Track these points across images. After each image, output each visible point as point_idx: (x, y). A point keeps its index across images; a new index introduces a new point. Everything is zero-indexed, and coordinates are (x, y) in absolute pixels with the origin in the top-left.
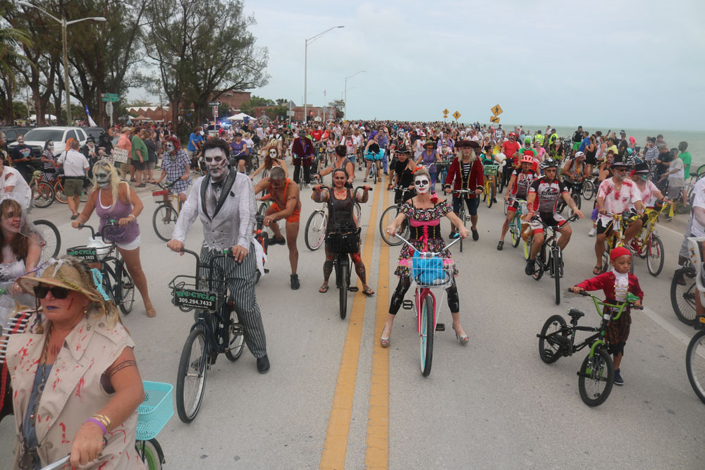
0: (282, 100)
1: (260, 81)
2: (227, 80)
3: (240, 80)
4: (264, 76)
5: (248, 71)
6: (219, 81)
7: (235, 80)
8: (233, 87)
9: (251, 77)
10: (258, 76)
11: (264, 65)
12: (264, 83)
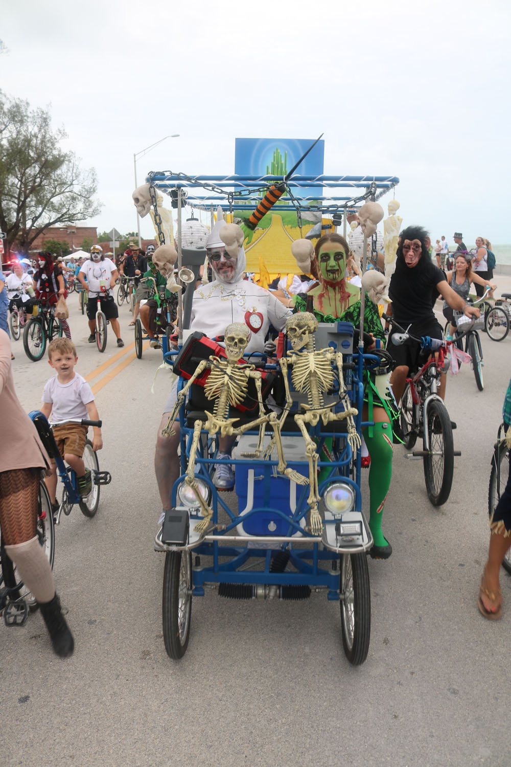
0: (133, 233)
1: (91, 210)
2: (50, 211)
3: (65, 210)
4: (95, 205)
5: (73, 199)
6: (41, 214)
7: (57, 211)
8: (58, 220)
9: (80, 206)
10: (88, 204)
11: (92, 191)
12: (95, 213)
